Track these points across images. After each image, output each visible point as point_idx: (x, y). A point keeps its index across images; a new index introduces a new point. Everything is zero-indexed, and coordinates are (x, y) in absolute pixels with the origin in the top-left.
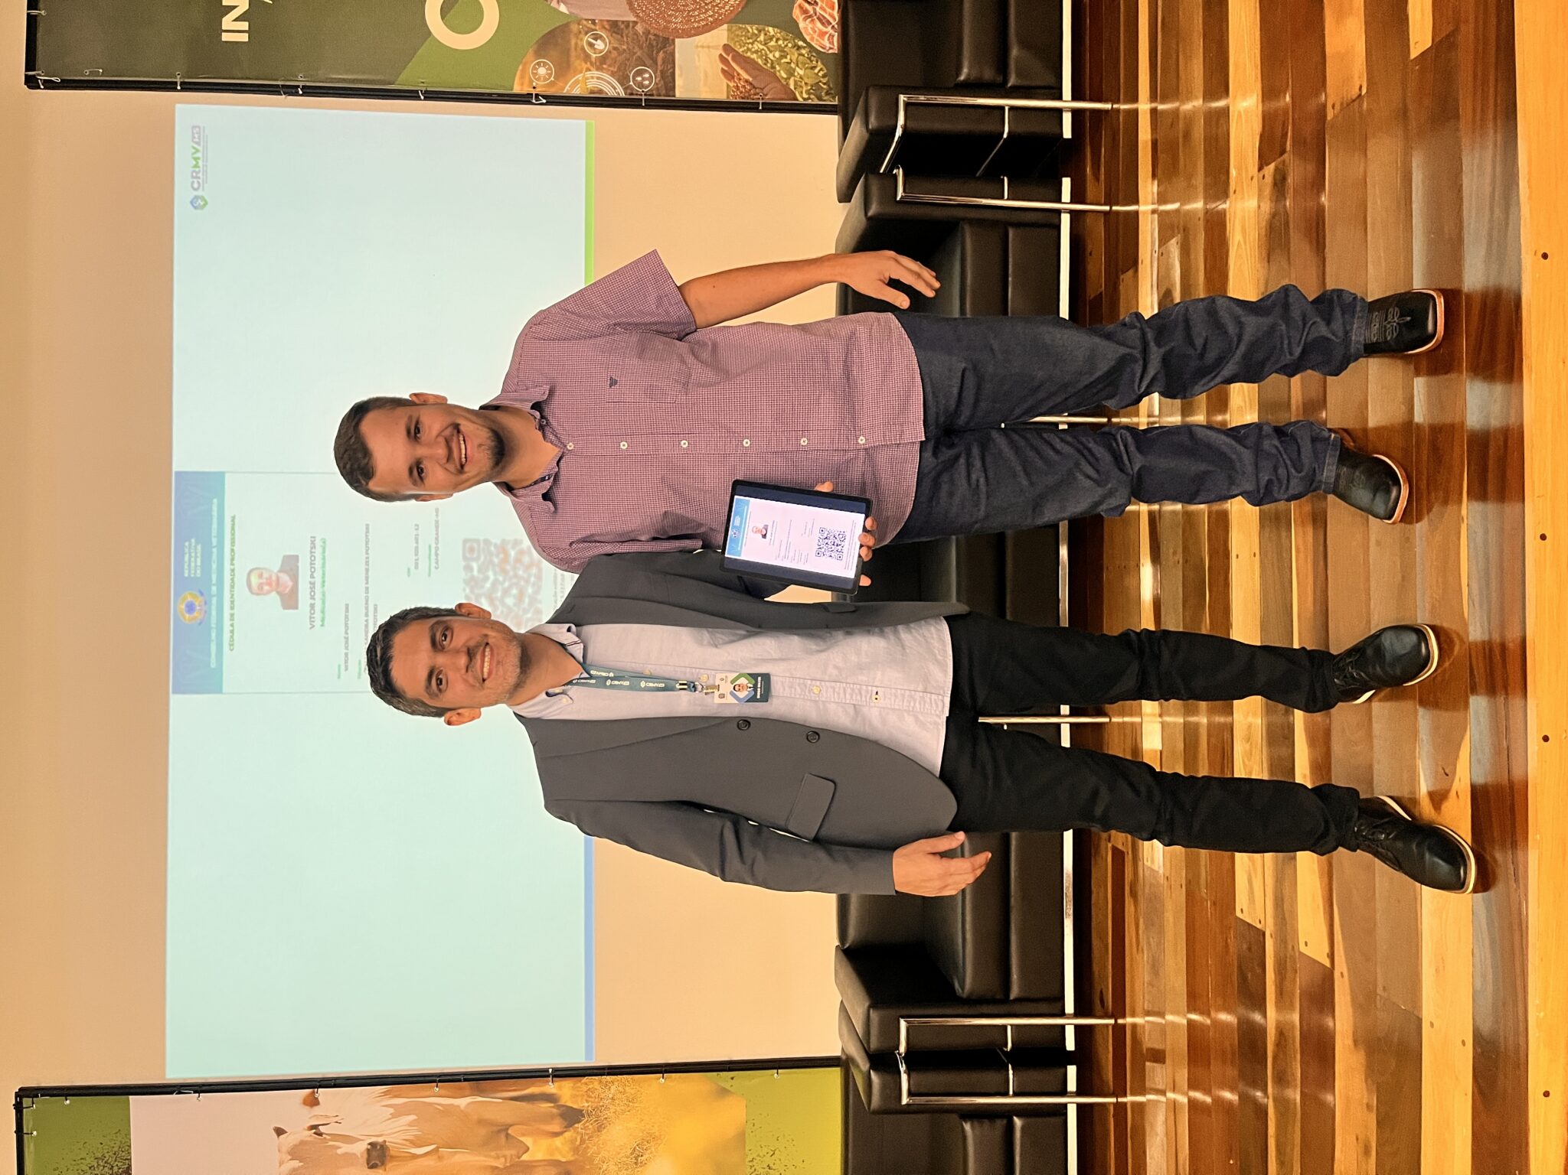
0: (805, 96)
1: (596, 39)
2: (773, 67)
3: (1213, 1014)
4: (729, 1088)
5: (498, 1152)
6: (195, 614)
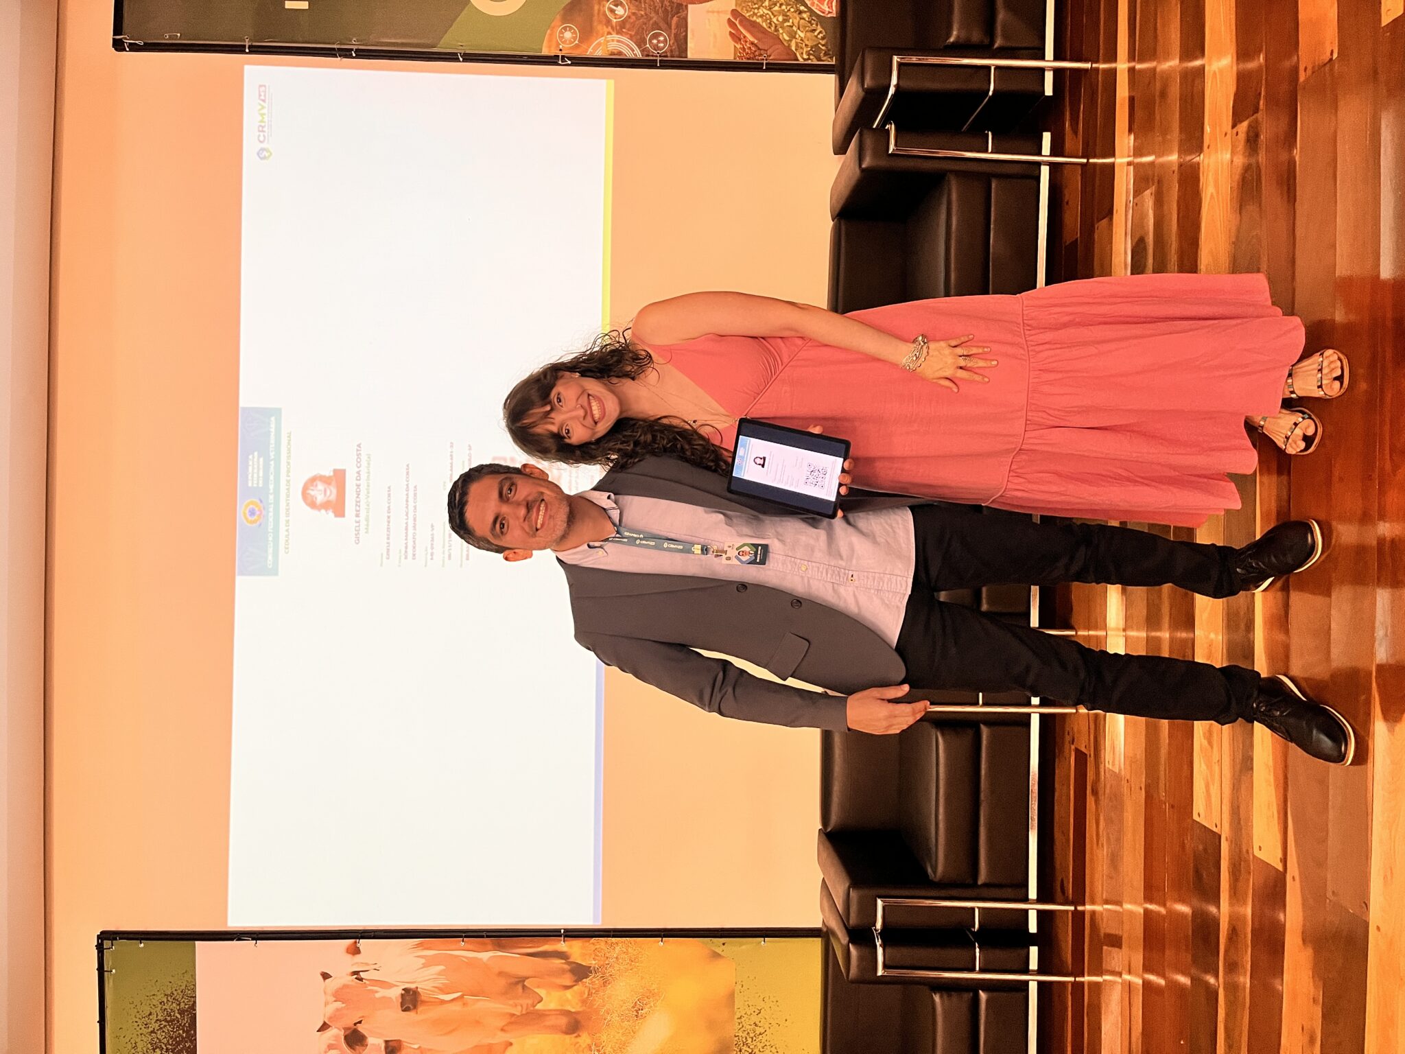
0: (805, 57)
1: (616, 6)
2: (777, 30)
3: (1168, 904)
4: (720, 952)
5: (517, 1001)
6: (256, 518)
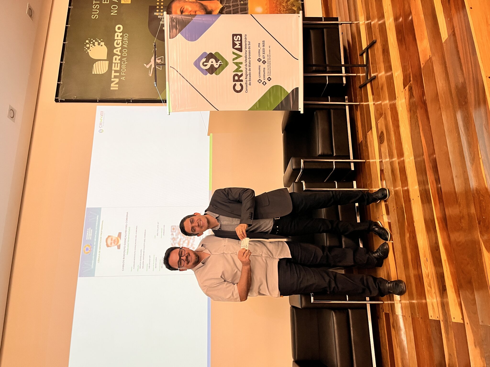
6: (88, 251)
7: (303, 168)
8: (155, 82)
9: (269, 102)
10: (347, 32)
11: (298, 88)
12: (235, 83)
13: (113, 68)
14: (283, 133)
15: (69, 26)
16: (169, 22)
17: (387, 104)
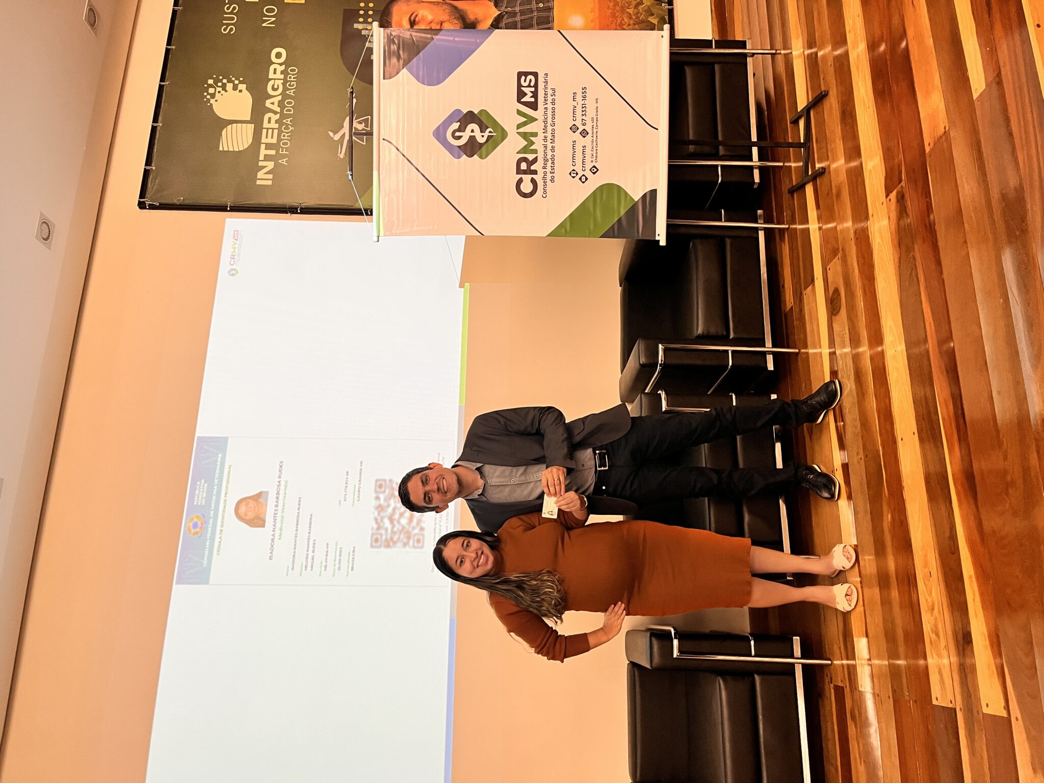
6: (198, 529)
7: (662, 363)
8: (349, 171)
9: (592, 220)
10: (765, 75)
11: (656, 190)
12: (521, 178)
13: (264, 140)
14: (621, 286)
15: (174, 47)
16: (384, 43)
17: (848, 229)
